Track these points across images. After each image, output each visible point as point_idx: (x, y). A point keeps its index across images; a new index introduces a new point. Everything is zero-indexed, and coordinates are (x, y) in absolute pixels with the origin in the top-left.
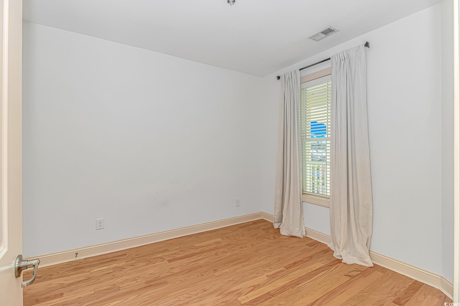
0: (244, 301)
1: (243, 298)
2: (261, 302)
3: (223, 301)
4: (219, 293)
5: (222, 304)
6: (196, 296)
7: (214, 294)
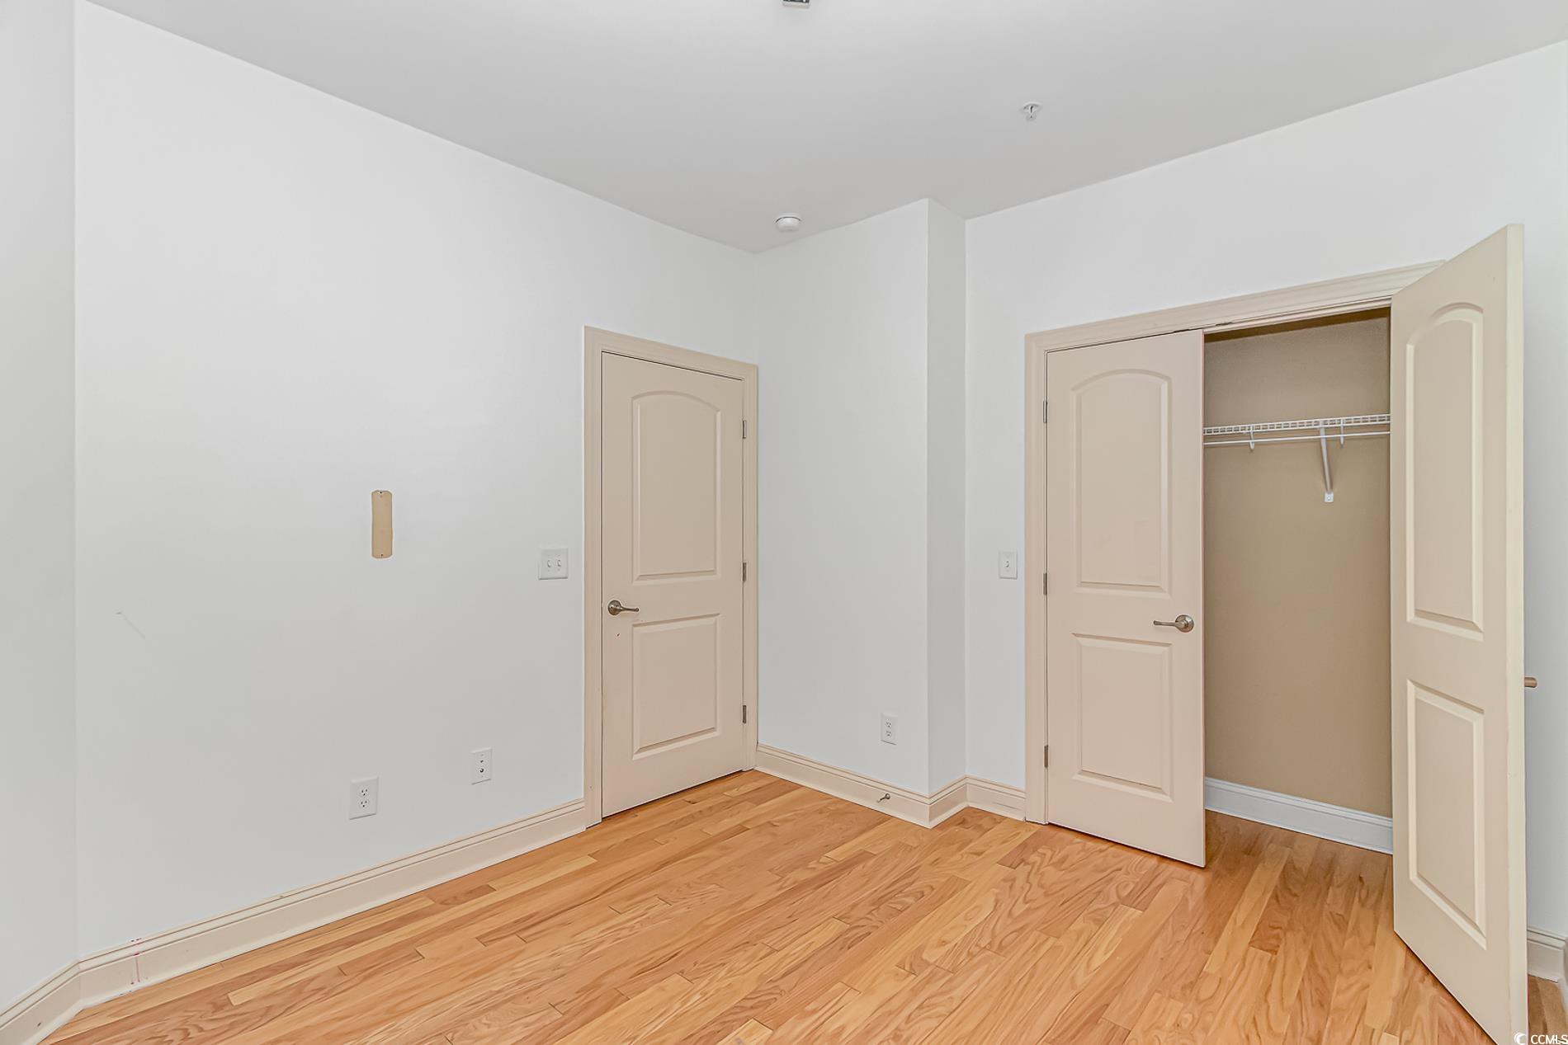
0: (745, 1030)
1: (754, 1037)
2: (692, 1035)
3: (816, 1016)
4: (844, 1036)
5: (814, 1007)
6: (910, 1016)
7: (856, 1033)
